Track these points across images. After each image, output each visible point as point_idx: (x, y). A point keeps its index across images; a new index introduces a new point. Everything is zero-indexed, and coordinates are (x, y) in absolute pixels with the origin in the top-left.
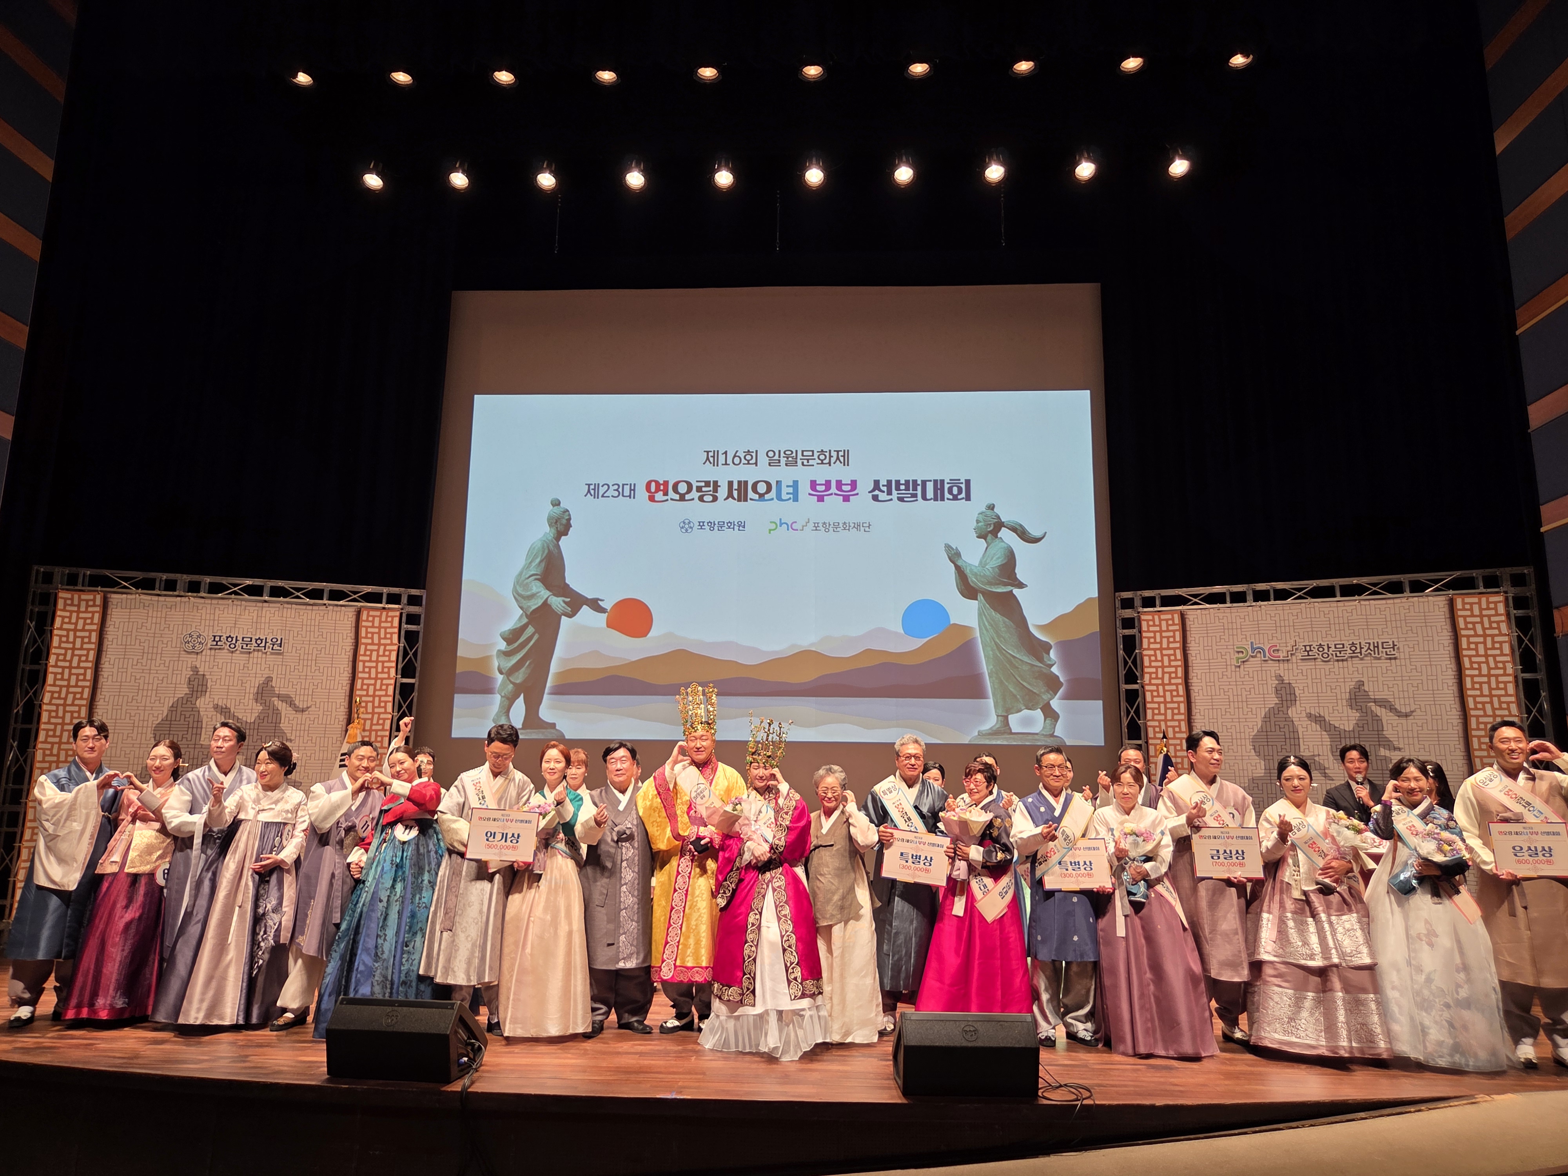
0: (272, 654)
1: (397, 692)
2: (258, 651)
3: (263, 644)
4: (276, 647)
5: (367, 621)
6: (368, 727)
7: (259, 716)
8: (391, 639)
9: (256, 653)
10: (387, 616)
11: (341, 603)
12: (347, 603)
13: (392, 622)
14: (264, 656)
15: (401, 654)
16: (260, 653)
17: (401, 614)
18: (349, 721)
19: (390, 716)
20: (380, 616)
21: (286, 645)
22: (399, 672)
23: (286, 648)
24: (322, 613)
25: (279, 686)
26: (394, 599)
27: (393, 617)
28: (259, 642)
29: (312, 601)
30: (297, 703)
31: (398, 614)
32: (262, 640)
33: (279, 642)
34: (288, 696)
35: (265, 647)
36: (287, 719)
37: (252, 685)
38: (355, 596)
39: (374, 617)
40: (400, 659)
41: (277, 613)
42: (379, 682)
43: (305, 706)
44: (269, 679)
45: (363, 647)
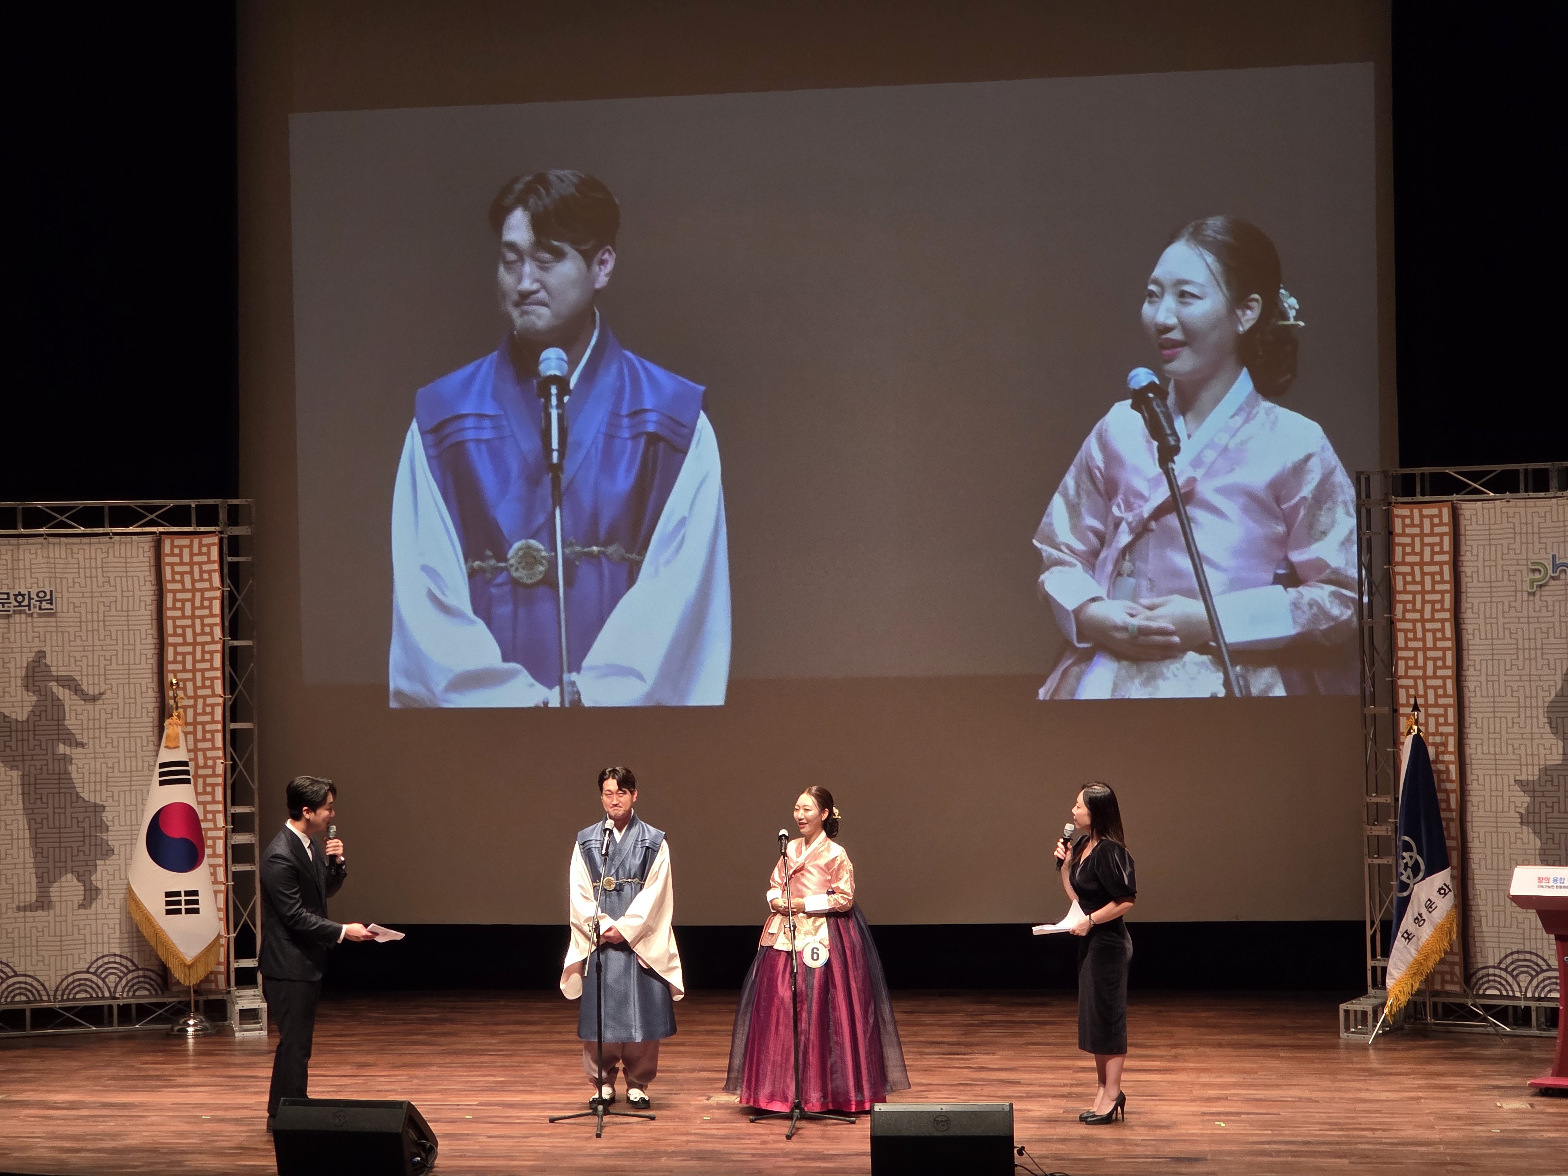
0: (40, 616)
1: (227, 663)
2: (20, 612)
3: (26, 603)
4: (45, 605)
5: (172, 554)
6: (190, 719)
7: (32, 711)
8: (210, 580)
9: (17, 616)
10: (201, 545)
11: (131, 529)
12: (140, 529)
13: (208, 554)
14: (29, 619)
15: (226, 603)
16: (23, 616)
17: (221, 540)
18: (163, 713)
19: (221, 700)
20: (190, 546)
21: (59, 600)
22: (227, 631)
23: (60, 605)
24: (104, 548)
25: (57, 663)
26: (207, 517)
27: (209, 546)
28: (20, 598)
29: (89, 530)
30: (84, 687)
31: (216, 540)
32: (23, 596)
33: (48, 597)
34: (71, 679)
35: (29, 606)
36: (73, 713)
37: (19, 665)
38: (153, 516)
39: (181, 547)
40: (226, 610)
41: (39, 551)
42: (199, 648)
43: (97, 692)
44: (41, 655)
45: (170, 596)
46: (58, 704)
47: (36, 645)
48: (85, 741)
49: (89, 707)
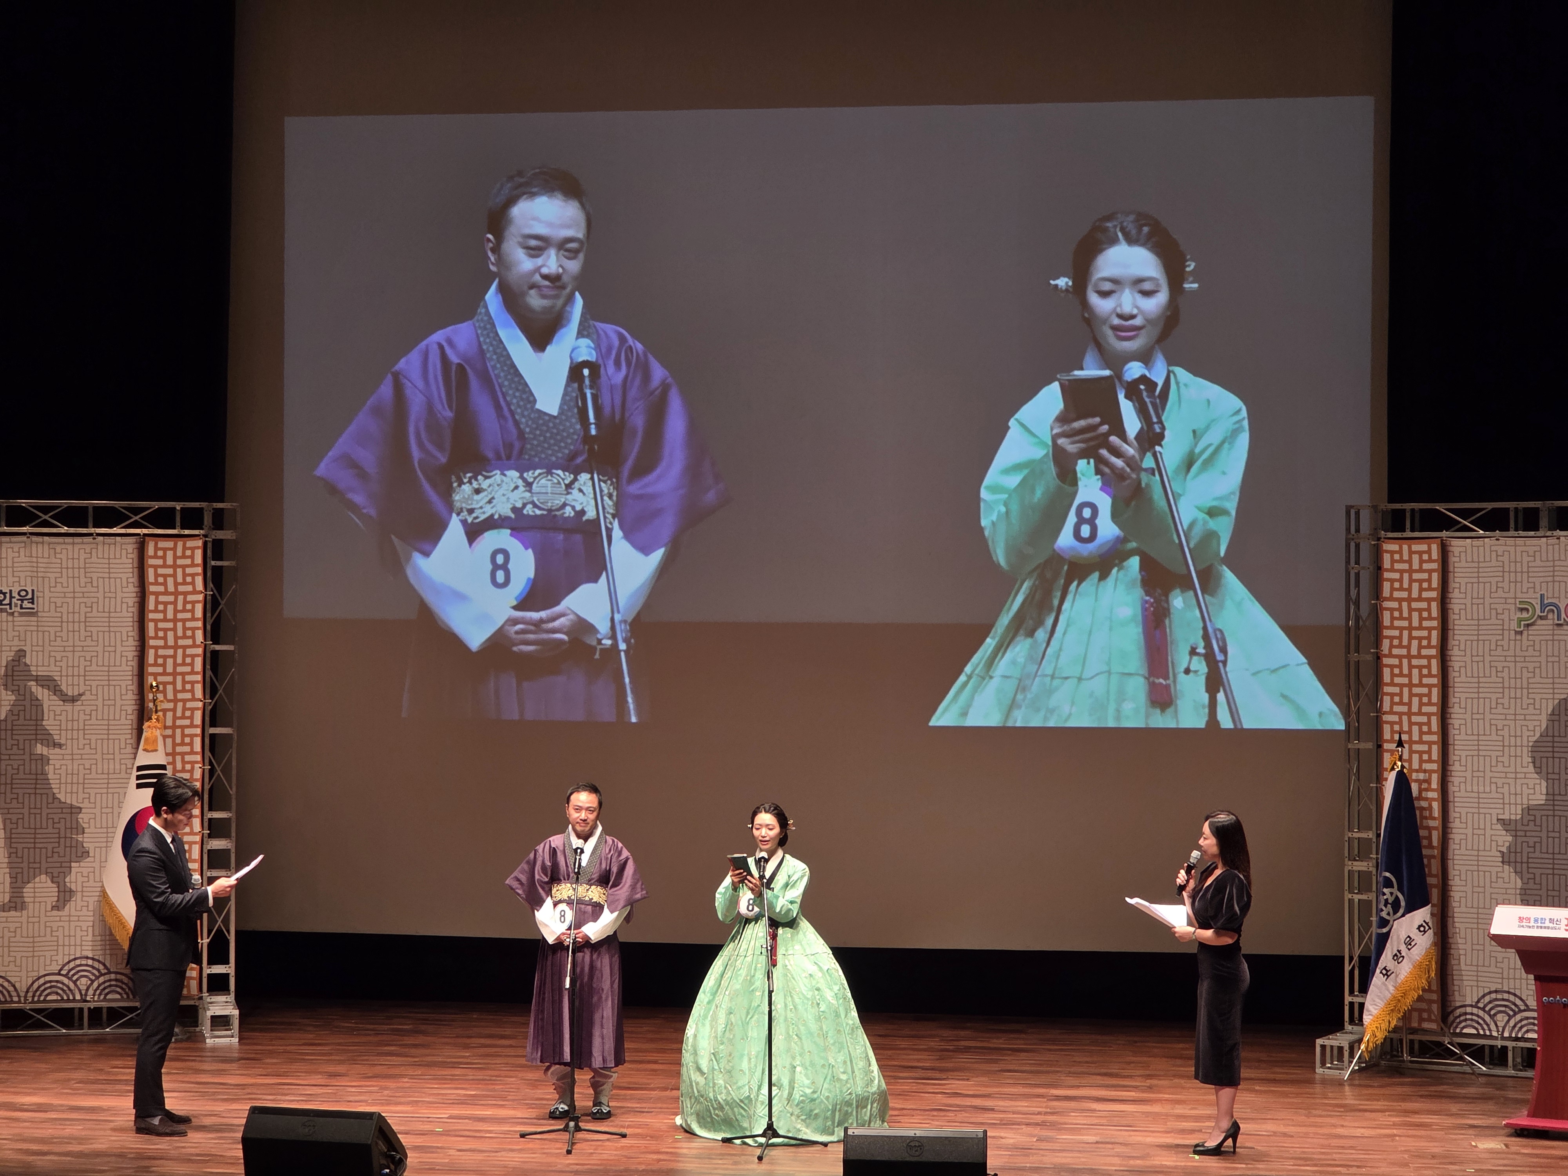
0: (21, 615)
1: (208, 666)
3: (7, 601)
4: (26, 604)
5: (156, 557)
6: (169, 723)
7: (11, 711)
8: (193, 583)
10: (185, 548)
11: (115, 530)
12: (123, 531)
13: (192, 557)
14: (10, 618)
15: (209, 607)
16: (4, 614)
17: (205, 544)
18: (142, 715)
19: (200, 704)
20: (174, 549)
21: (41, 600)
22: (209, 635)
23: (42, 604)
24: (88, 548)
25: (36, 663)
26: (192, 520)
27: (193, 549)
29: (72, 530)
30: (64, 688)
31: (200, 543)
32: (5, 594)
33: (30, 596)
34: (50, 679)
35: (10, 604)
39: (165, 550)
40: (209, 615)
41: (22, 550)
42: (180, 652)
43: (76, 693)
44: (21, 654)
45: (152, 599)
46: (37, 704)
47: (16, 644)
48: (63, 741)
49: (68, 707)
